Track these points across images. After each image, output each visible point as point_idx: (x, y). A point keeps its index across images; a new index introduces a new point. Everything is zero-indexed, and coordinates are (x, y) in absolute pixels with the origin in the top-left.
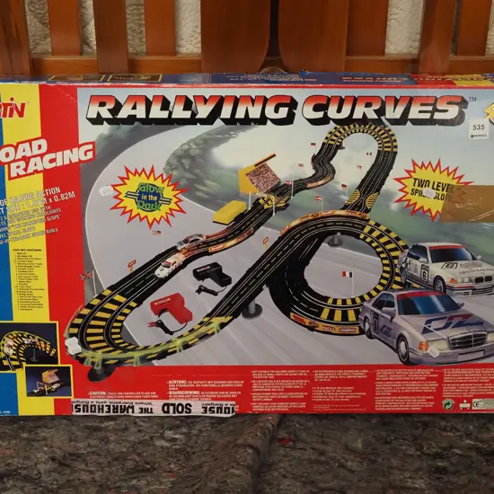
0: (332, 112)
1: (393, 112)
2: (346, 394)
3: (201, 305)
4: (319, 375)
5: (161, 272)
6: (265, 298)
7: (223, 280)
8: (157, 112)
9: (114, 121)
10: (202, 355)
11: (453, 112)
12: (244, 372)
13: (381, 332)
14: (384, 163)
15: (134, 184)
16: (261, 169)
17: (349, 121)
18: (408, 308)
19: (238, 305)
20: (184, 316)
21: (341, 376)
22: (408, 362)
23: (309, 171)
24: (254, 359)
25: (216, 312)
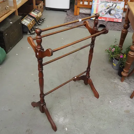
0: (113, 2)
1: (117, 3)
2: (112, 20)
3: (104, 13)
4: (111, 19)
5: (102, 11)
6: (108, 13)
7: (106, 12)
8: (104, 1)
9: (101, 2)
10: (104, 17)
11: (120, 3)
12: (106, 18)
13: (115, 16)
14: (116, 6)
15: (102, 5)
16: (109, 5)
17: (114, 3)
18: (116, 15)
19: (107, 14)
20: (103, 14)
21: (112, 19)
22: (116, 18)
23: (112, 6)
24: (107, 17)
25: (105, 14)
